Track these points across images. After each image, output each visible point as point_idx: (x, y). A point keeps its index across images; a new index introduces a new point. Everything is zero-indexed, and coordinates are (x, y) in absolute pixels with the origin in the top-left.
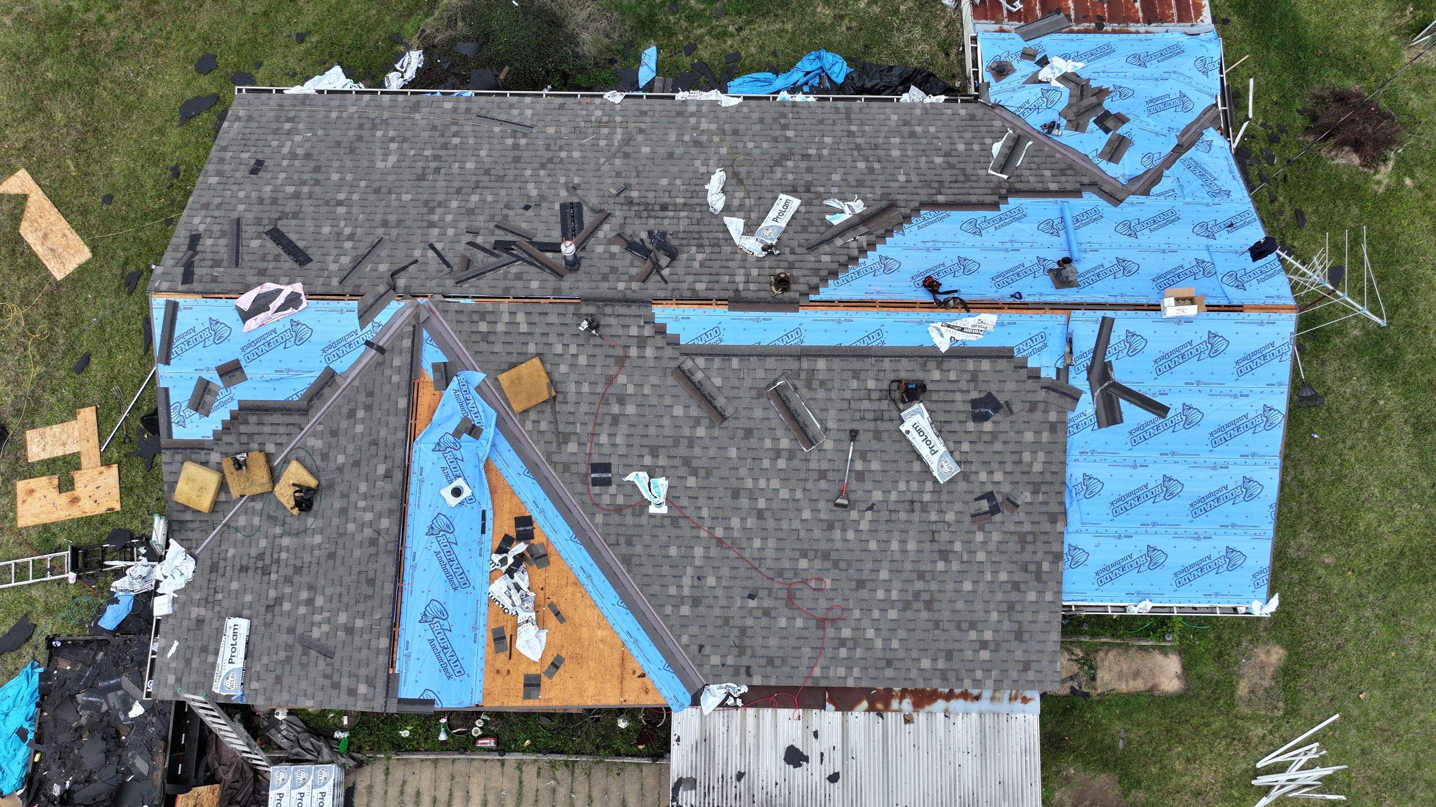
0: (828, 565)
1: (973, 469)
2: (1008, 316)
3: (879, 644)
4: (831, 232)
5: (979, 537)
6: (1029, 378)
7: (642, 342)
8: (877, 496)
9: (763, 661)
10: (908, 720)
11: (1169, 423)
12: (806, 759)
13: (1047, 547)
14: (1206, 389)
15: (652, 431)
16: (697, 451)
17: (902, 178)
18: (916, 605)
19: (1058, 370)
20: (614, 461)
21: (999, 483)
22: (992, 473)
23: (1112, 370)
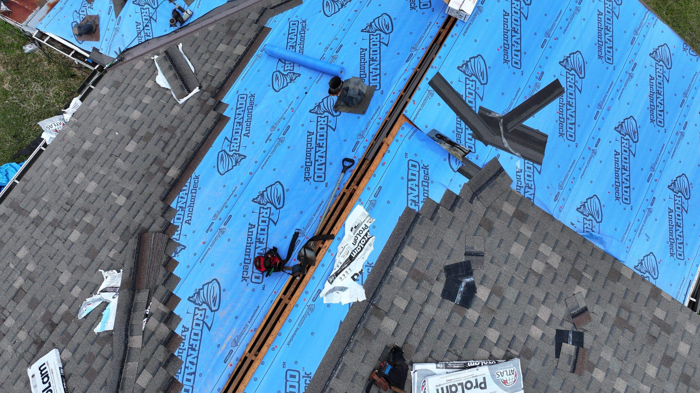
1: (523, 340)
4: (118, 340)
5: (599, 375)
6: (452, 209)
11: (571, 90)
14: (556, 32)
17: (121, 200)
19: (460, 171)
21: (552, 316)
22: (537, 318)
23: (490, 112)
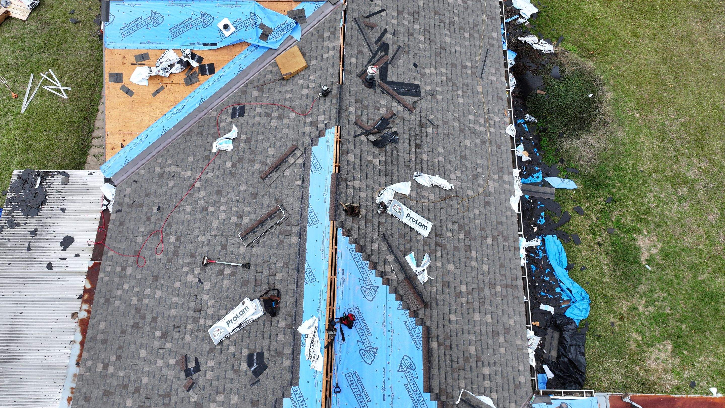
0: (170, 256)
1: (216, 355)
2: (321, 380)
3: (119, 293)
6: (276, 400)
7: (314, 124)
8: (207, 285)
9: (122, 220)
10: (74, 315)
12: (64, 249)
15: (261, 137)
16: (246, 165)
18: (137, 316)
20: (245, 118)
21: (205, 376)
22: (213, 370)
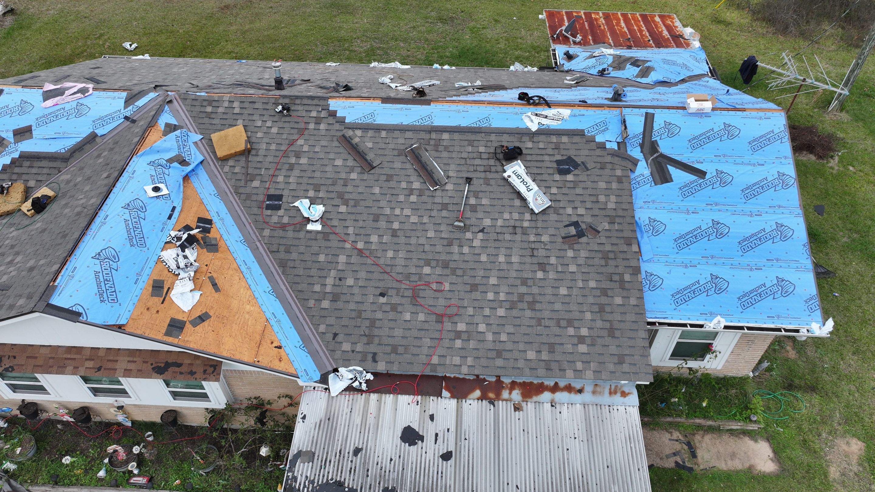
0: (448, 271)
1: (561, 206)
2: (578, 111)
3: (490, 337)
5: (570, 253)
6: (598, 148)
7: (318, 121)
8: (487, 222)
9: (388, 349)
10: (517, 408)
11: (708, 183)
12: (422, 438)
13: (626, 263)
14: (730, 160)
15: (317, 174)
16: (349, 189)
18: (520, 305)
19: (618, 143)
20: (285, 193)
21: (583, 215)
22: (576, 208)
23: (658, 146)
